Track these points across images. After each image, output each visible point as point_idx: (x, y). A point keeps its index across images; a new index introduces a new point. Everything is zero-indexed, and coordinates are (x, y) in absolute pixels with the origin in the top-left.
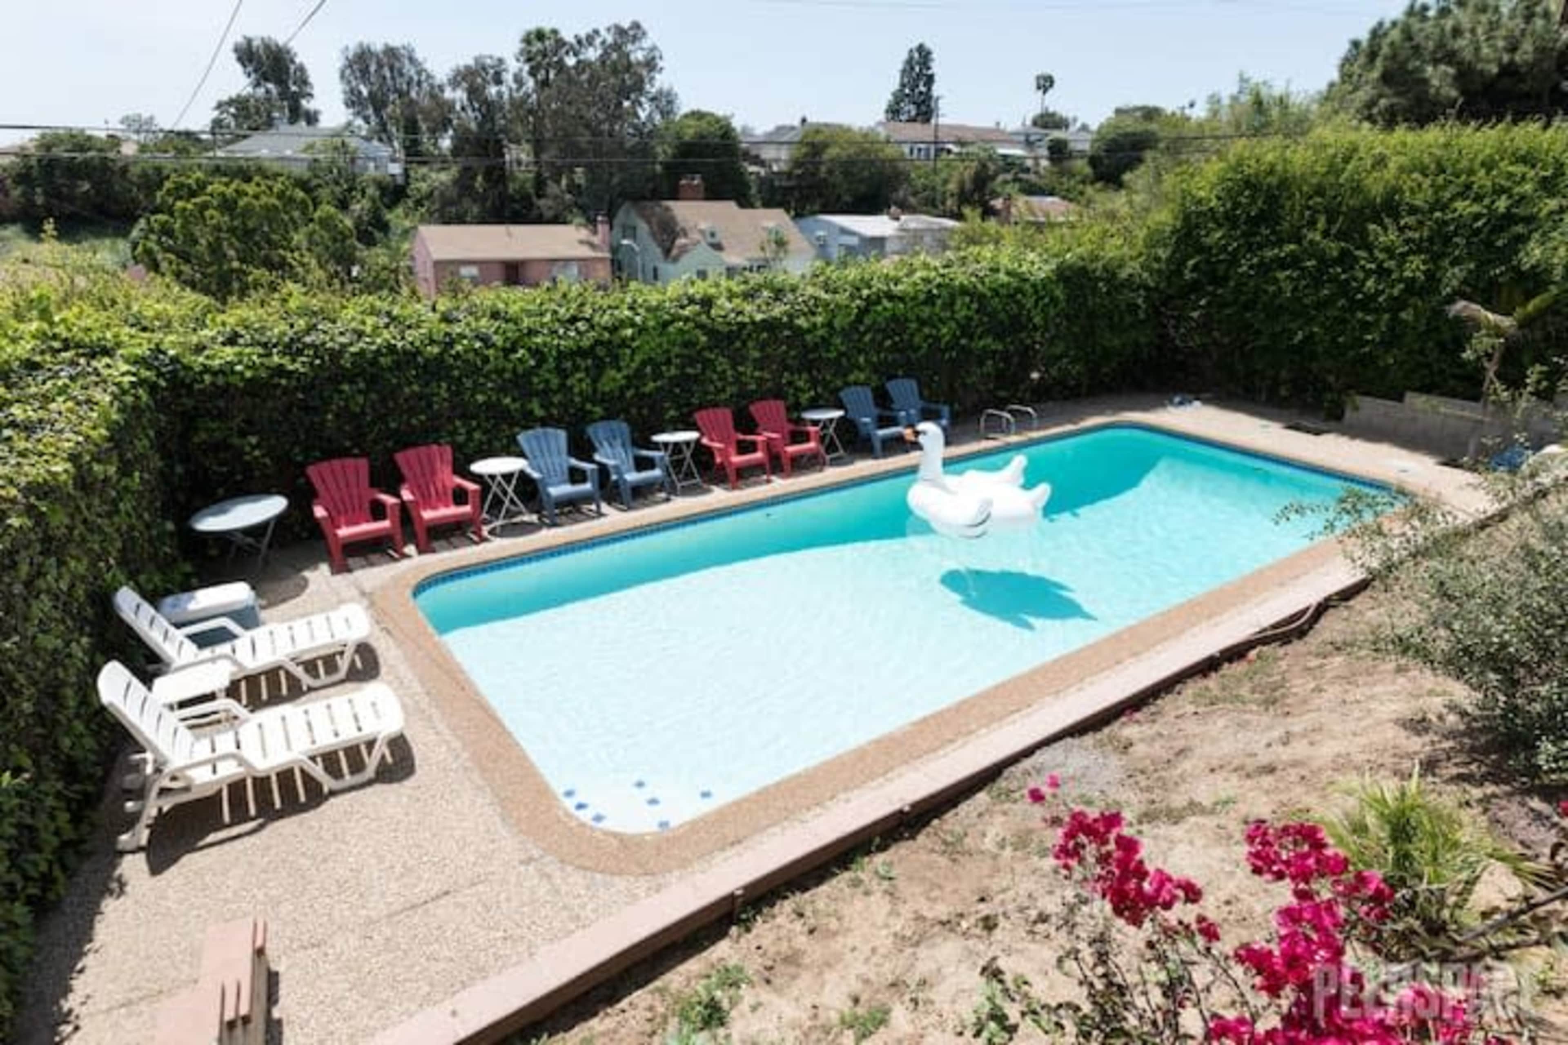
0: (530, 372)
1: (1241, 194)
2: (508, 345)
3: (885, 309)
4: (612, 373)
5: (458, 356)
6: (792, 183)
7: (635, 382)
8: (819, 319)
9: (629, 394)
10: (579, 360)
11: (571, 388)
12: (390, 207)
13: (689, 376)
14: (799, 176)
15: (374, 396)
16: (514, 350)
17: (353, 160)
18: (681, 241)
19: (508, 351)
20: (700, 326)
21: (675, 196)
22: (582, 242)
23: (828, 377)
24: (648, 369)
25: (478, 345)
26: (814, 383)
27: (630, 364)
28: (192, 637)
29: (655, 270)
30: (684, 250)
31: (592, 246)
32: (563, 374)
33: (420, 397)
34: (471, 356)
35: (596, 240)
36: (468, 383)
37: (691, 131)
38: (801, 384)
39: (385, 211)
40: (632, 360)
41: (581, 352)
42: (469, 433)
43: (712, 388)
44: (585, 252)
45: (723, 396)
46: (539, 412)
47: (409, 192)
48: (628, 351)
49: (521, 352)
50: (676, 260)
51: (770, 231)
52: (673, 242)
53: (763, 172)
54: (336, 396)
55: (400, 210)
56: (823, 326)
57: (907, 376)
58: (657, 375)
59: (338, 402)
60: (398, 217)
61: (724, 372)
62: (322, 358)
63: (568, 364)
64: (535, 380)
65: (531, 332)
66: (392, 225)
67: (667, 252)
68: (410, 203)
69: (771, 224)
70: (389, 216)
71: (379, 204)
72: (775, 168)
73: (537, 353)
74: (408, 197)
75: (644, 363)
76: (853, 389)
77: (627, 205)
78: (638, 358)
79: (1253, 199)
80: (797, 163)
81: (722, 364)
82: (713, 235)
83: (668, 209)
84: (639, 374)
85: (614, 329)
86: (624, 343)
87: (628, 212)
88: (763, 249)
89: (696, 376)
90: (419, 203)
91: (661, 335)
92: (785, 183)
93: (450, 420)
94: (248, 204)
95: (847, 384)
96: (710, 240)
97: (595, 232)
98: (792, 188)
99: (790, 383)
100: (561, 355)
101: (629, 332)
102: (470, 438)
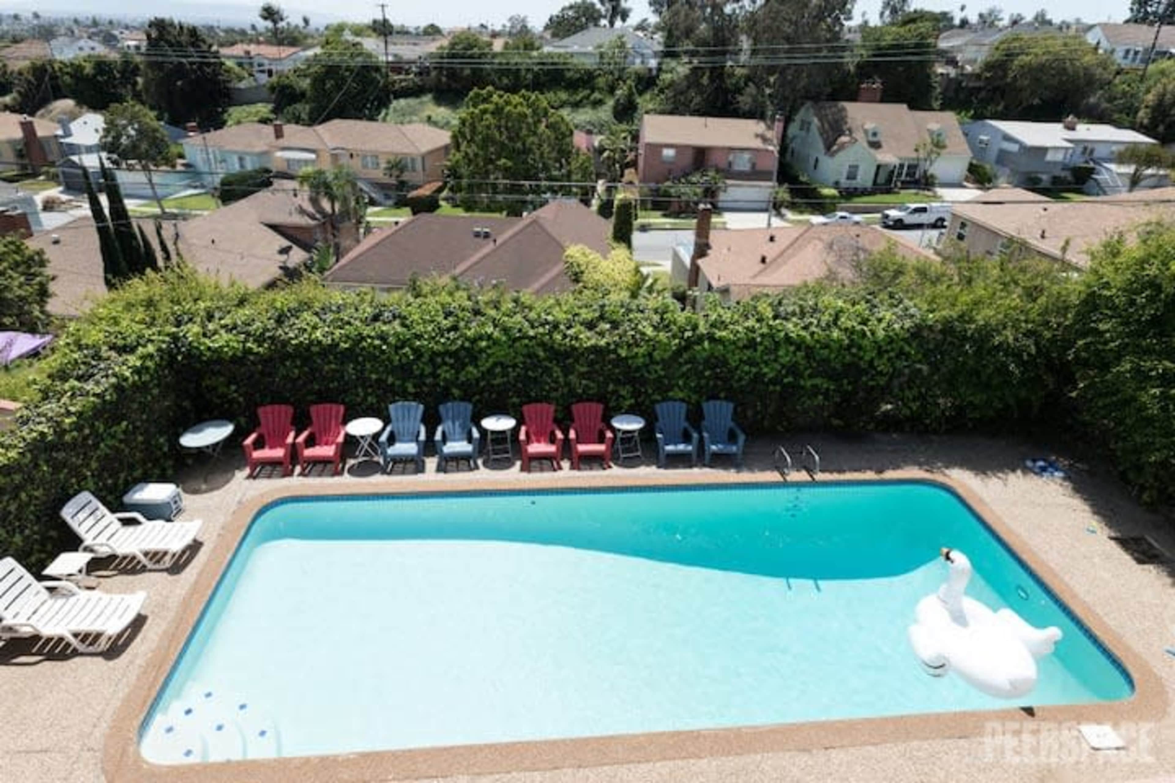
0: (410, 364)
1: (1138, 293)
2: (399, 344)
3: (704, 349)
4: (470, 368)
5: (364, 348)
6: (978, 84)
7: (488, 377)
8: (641, 351)
9: (482, 384)
10: (447, 359)
11: (439, 375)
12: (641, 93)
13: (530, 377)
14: (987, 78)
15: (306, 369)
16: (402, 347)
17: (625, 57)
18: (844, 139)
19: (397, 348)
20: (543, 344)
21: (853, 98)
22: (757, 136)
23: (650, 391)
24: (498, 370)
25: (377, 342)
26: (635, 394)
27: (485, 365)
28: (120, 520)
29: (817, 160)
30: (842, 146)
31: (765, 139)
32: (436, 367)
33: (337, 371)
34: (371, 349)
35: (769, 134)
36: (368, 366)
37: (888, 38)
38: (623, 392)
39: (636, 95)
40: (487, 361)
41: (447, 353)
42: (367, 395)
43: (547, 388)
44: (758, 144)
45: (553, 394)
46: (411, 389)
47: (658, 82)
48: (484, 355)
49: (407, 349)
50: (832, 155)
51: (931, 132)
52: (836, 139)
53: (952, 72)
54: (282, 368)
55: (647, 96)
56: (644, 356)
57: (726, 398)
58: (505, 375)
59: (282, 371)
60: (645, 101)
61: (558, 377)
62: (276, 345)
63: (439, 360)
64: (415, 367)
65: (419, 337)
66: (639, 106)
67: (828, 147)
68: (656, 92)
69: (934, 126)
70: (639, 100)
71: (634, 90)
72: (969, 68)
73: (417, 351)
74: (657, 85)
75: (495, 364)
76: (670, 403)
77: (809, 104)
78: (491, 360)
79: (1151, 300)
80: (989, 66)
81: (557, 372)
82: (875, 134)
83: (844, 109)
84: (490, 371)
85: (474, 341)
86: (482, 351)
87: (808, 109)
88: (916, 150)
89: (535, 378)
90: (662, 91)
91: (510, 347)
92: (971, 85)
93: (356, 387)
94: (509, 111)
95: (664, 400)
96: (871, 139)
97: (769, 128)
98: (979, 89)
99: (615, 392)
100: (435, 354)
101: (484, 344)
102: (365, 399)
